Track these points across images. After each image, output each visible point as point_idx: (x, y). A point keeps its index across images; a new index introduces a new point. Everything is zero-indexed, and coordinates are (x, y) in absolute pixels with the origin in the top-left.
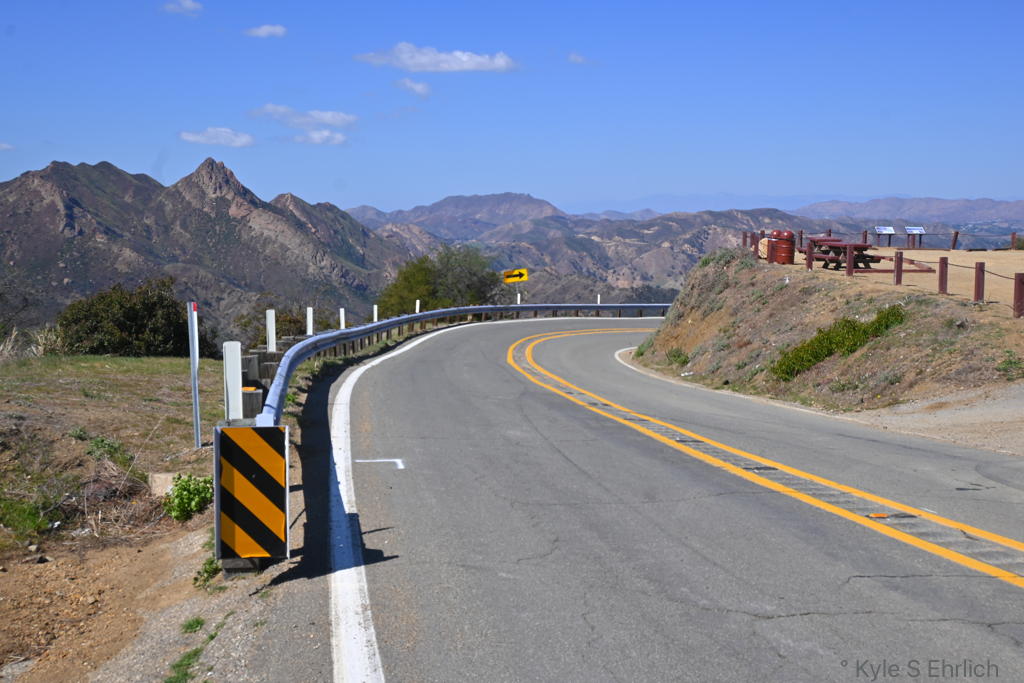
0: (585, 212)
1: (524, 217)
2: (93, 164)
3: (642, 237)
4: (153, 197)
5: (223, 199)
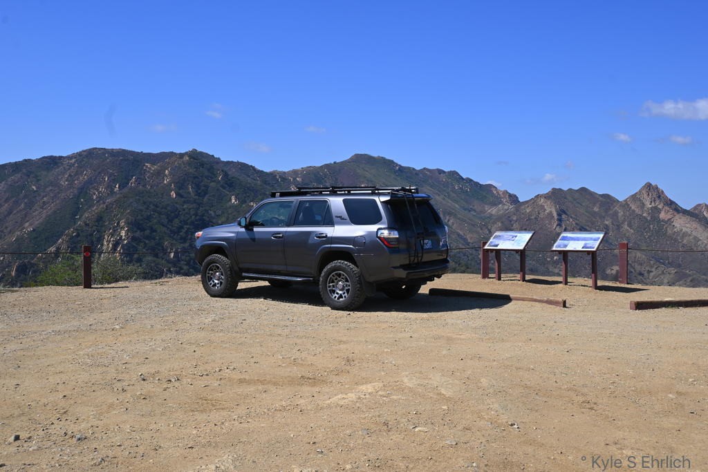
2: (576, 189)
4: (612, 208)
5: (656, 208)
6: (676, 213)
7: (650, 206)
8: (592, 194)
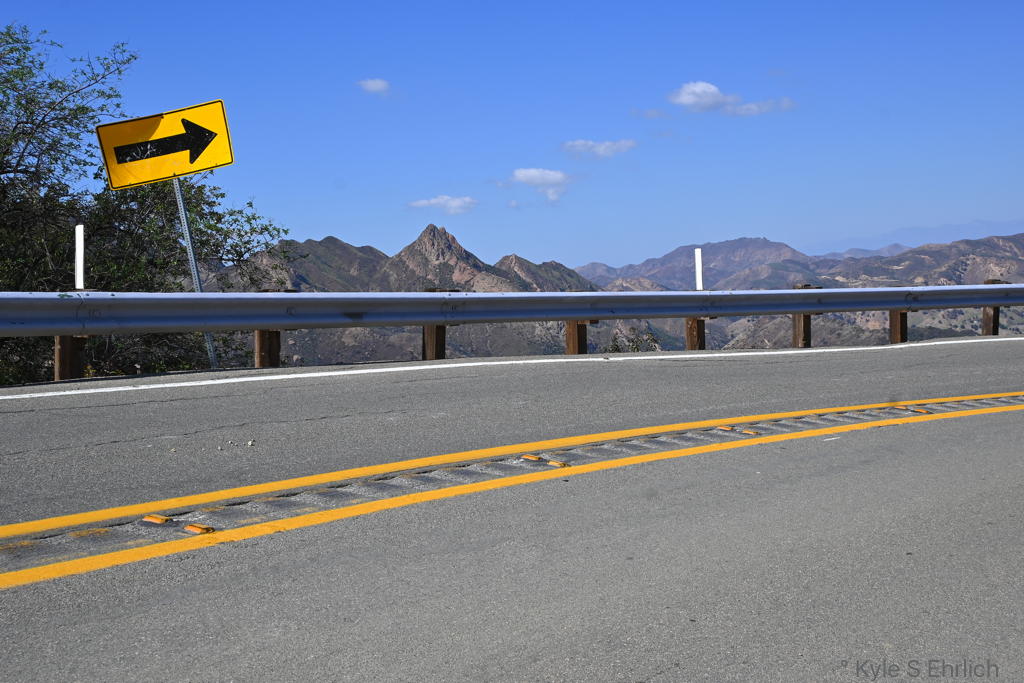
0: (828, 252)
1: (761, 263)
2: (319, 240)
3: (892, 274)
4: (378, 268)
5: (446, 265)
6: (476, 273)
7: (437, 262)
8: (345, 247)
